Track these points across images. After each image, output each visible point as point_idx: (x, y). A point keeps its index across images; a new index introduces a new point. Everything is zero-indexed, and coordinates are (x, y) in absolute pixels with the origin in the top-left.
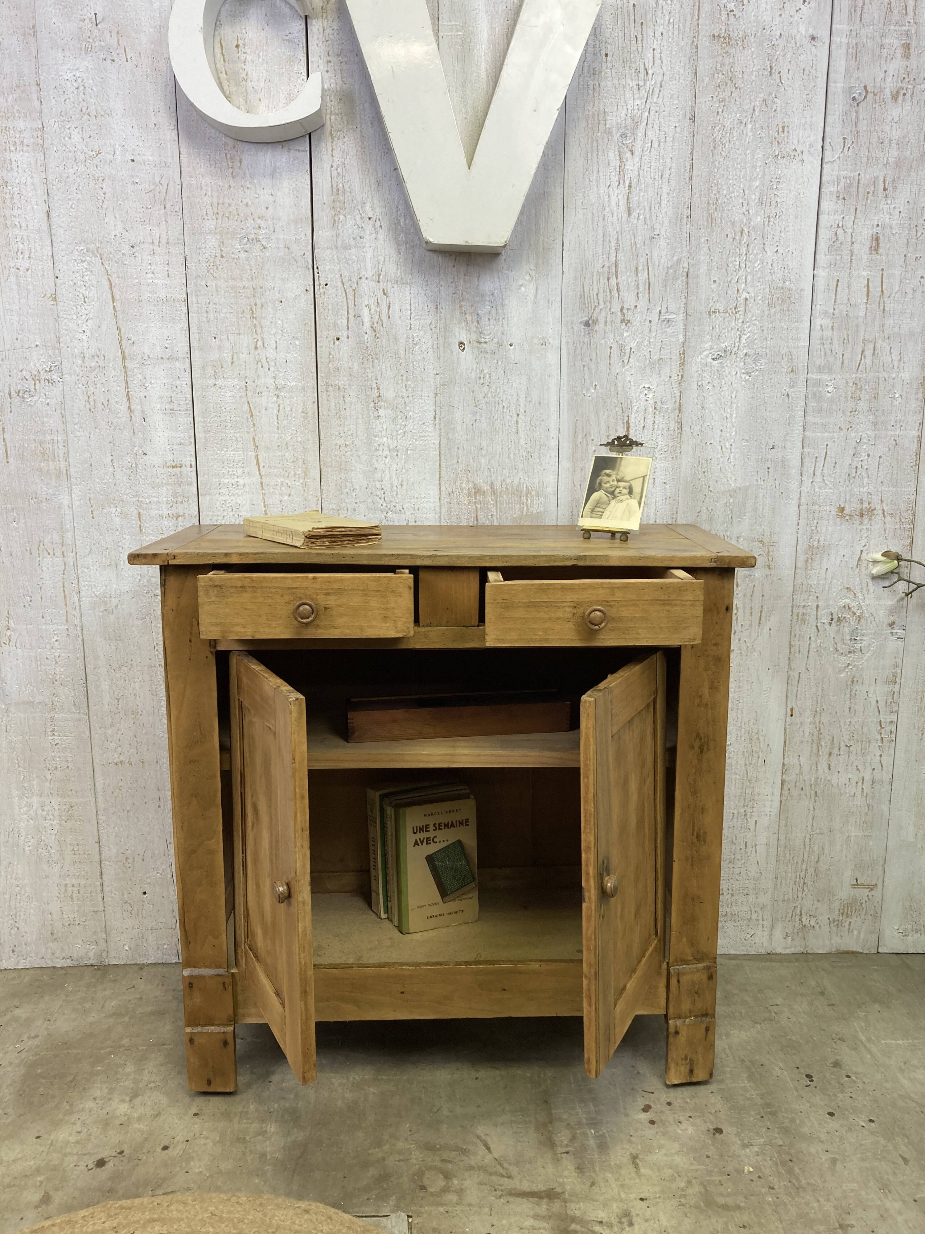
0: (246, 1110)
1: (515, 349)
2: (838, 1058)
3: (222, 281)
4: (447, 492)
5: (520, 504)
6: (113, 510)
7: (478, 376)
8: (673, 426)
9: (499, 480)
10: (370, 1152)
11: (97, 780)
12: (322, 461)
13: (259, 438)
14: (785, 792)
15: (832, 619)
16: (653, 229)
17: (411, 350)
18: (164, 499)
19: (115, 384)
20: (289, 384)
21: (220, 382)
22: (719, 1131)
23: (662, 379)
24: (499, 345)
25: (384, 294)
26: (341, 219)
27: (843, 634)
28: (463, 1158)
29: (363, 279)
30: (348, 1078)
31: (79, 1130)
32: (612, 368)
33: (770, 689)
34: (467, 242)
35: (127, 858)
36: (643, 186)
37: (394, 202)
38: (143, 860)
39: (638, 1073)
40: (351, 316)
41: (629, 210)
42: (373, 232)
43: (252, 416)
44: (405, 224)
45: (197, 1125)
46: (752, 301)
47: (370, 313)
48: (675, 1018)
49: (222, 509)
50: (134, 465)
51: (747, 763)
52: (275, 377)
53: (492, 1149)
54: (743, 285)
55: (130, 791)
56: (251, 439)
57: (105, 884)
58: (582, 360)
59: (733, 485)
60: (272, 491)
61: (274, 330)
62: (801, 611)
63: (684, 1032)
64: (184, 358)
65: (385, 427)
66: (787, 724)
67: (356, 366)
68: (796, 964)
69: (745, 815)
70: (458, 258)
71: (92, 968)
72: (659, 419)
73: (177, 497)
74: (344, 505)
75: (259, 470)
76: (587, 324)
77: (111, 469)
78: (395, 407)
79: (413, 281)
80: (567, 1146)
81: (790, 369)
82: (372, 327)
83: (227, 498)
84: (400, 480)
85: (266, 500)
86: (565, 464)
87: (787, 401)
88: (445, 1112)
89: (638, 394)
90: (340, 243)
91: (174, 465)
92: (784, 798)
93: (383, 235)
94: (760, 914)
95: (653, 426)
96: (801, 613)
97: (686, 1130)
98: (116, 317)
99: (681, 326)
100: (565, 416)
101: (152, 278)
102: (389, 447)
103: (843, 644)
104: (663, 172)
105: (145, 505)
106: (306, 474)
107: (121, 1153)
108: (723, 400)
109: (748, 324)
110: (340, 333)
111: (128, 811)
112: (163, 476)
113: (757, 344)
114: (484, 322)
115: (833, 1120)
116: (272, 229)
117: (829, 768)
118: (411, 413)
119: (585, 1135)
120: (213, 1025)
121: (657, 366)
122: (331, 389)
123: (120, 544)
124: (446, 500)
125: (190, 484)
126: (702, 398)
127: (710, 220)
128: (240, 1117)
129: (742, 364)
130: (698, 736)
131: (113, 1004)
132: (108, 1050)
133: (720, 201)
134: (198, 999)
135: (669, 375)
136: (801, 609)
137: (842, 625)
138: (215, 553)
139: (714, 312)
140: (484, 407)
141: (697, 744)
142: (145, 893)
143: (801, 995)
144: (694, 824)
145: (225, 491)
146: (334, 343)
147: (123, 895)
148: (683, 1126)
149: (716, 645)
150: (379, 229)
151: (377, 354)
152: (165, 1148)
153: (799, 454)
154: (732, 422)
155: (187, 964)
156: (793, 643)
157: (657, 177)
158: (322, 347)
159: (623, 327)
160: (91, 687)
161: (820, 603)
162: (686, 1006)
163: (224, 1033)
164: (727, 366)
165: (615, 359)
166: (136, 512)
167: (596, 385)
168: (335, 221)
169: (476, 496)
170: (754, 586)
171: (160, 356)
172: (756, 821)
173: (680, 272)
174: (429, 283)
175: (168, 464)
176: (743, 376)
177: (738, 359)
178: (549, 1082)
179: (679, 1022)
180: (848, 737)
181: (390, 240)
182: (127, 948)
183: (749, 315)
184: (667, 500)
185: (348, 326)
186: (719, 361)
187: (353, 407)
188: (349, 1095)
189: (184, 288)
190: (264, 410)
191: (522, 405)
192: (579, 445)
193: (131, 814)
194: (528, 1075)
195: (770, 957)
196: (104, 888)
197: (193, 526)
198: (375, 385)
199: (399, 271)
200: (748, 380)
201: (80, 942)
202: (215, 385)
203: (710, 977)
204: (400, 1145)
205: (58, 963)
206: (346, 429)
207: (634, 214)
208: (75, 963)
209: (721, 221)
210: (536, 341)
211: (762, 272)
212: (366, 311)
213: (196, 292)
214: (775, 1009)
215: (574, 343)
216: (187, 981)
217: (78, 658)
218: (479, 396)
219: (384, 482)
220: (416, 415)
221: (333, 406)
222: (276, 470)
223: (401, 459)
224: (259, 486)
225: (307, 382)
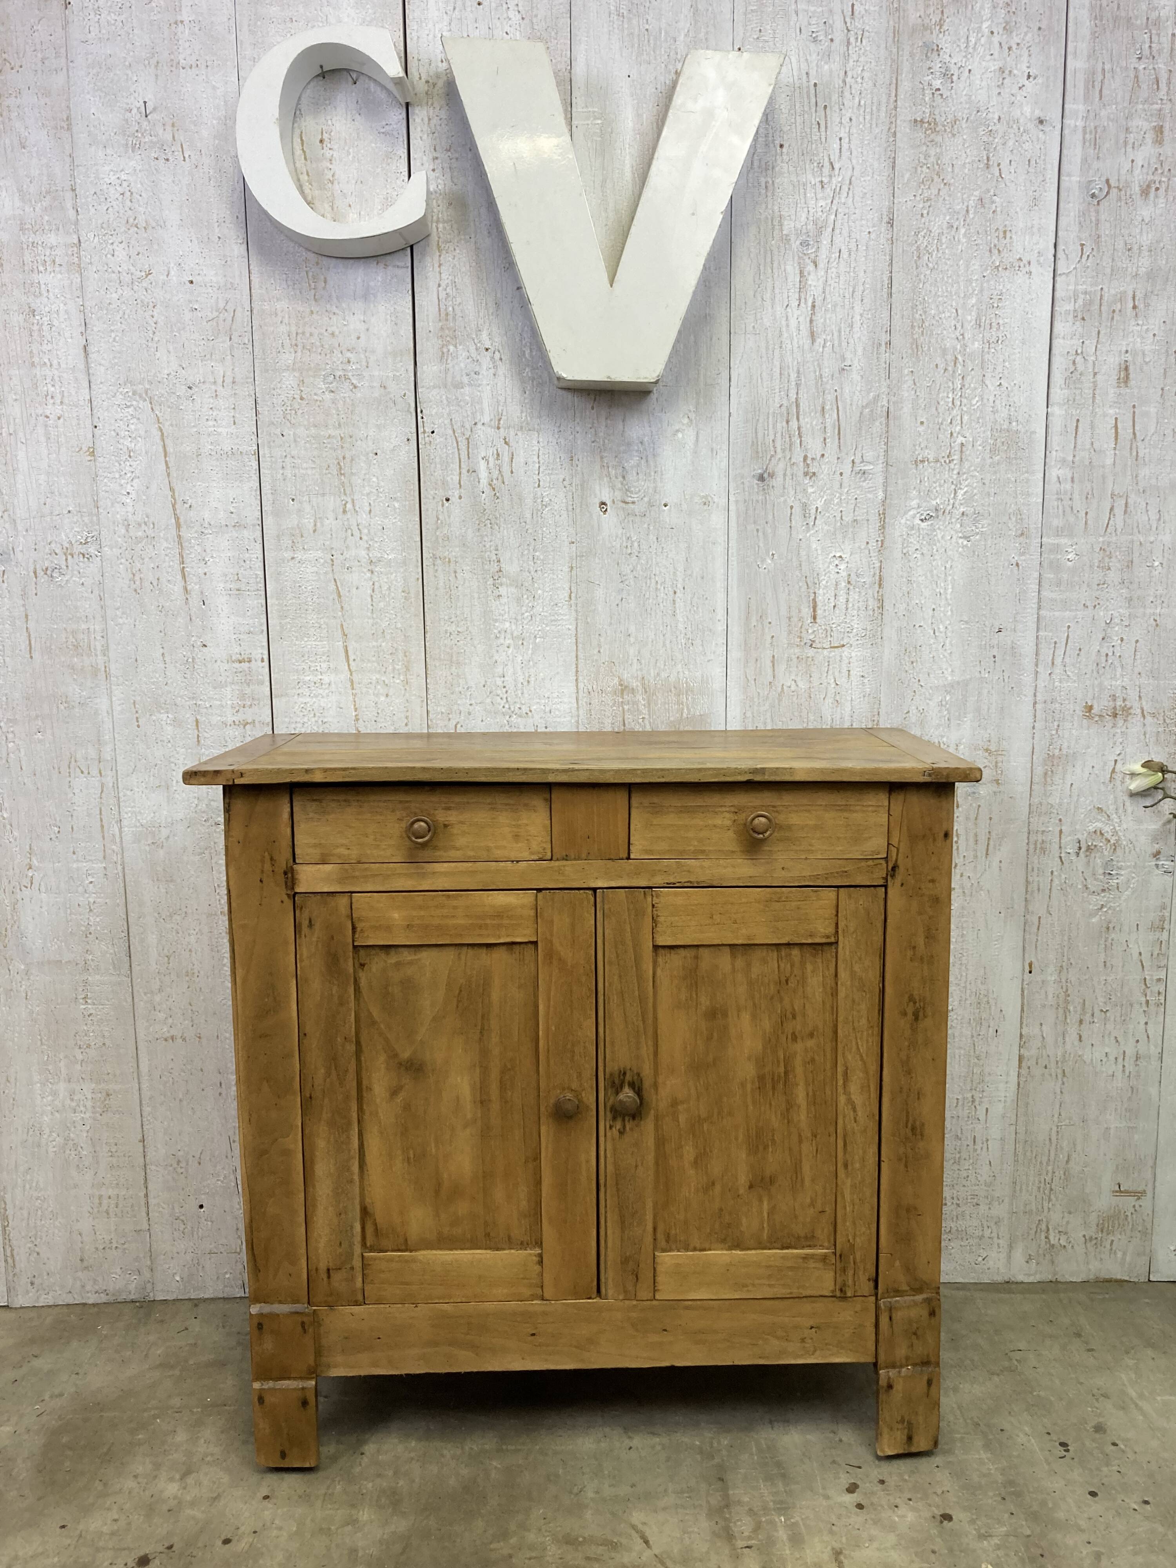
0: (330, 1491)
1: (670, 510)
2: (1101, 1420)
3: (302, 428)
4: (585, 690)
5: (678, 704)
6: (164, 716)
7: (625, 544)
8: (872, 604)
9: (652, 675)
10: (492, 1546)
11: (140, 1061)
12: (428, 652)
13: (349, 624)
14: (1024, 1072)
15: (1080, 848)
16: (843, 359)
17: (539, 513)
18: (229, 702)
19: (167, 558)
20: (386, 556)
21: (299, 555)
22: (947, 1517)
23: (857, 545)
24: (651, 505)
25: (506, 443)
26: (451, 350)
27: (1094, 867)
28: (613, 1555)
29: (479, 426)
30: (462, 1448)
31: (116, 1517)
32: (794, 532)
33: (1002, 937)
34: (609, 377)
35: (179, 1162)
36: (830, 306)
37: (517, 329)
38: (200, 1163)
39: (841, 1441)
40: (464, 471)
41: (813, 336)
42: (491, 366)
43: (340, 596)
44: (531, 356)
45: (268, 1511)
46: (970, 447)
47: (488, 468)
48: (887, 1367)
49: (302, 714)
50: (190, 660)
51: (975, 1034)
53: (651, 1542)
54: (959, 428)
55: (183, 1074)
56: (339, 627)
57: (151, 1195)
58: (755, 523)
59: (950, 678)
60: (364, 690)
61: (367, 490)
62: (1040, 838)
63: (898, 1387)
64: (254, 525)
65: (507, 610)
66: (1025, 983)
67: (470, 531)
68: (1044, 1296)
69: (973, 1102)
70: (597, 397)
71: (132, 1305)
72: (854, 596)
73: (245, 700)
74: (455, 707)
75: (349, 665)
76: (761, 478)
77: (163, 666)
78: (520, 585)
79: (542, 426)
80: (749, 1538)
81: (1019, 532)
82: (490, 485)
83: (308, 700)
84: (527, 675)
85: (357, 702)
86: (735, 654)
87: (1016, 572)
88: (591, 1494)
89: (826, 565)
90: (449, 380)
91: (241, 659)
92: (1022, 1079)
93: (503, 369)
94: (995, 1231)
95: (847, 605)
96: (1040, 841)
97: (904, 1516)
98: (169, 475)
99: (881, 480)
100: (734, 593)
101: (214, 426)
102: (512, 634)
103: (1095, 879)
104: (854, 288)
105: (205, 710)
106: (408, 669)
107: (170, 1547)
108: (935, 572)
109: (965, 476)
110: (450, 493)
111: (181, 1100)
112: (227, 674)
113: (977, 501)
114: (631, 476)
115: (1096, 1502)
116: (364, 364)
117: (1080, 1040)
118: (540, 592)
119: (772, 1522)
120: (289, 1378)
121: (851, 530)
122: (439, 562)
123: (172, 760)
124: (585, 700)
125: (261, 683)
126: (909, 570)
127: (914, 346)
128: (324, 1500)
129: (959, 526)
130: (911, 999)
131: (158, 1352)
132: (152, 1413)
133: (927, 324)
134: (268, 1344)
135: (866, 540)
136: (1039, 835)
137: (1093, 855)
138: (293, 769)
139: (922, 461)
140: (632, 583)
141: (910, 1010)
142: (201, 1207)
143: (1051, 1336)
144: (908, 1113)
145: (307, 692)
146: (443, 505)
147: (173, 1208)
148: (900, 1512)
149: (933, 881)
150: (499, 363)
151: (496, 518)
152: (227, 1541)
153: (1034, 639)
154: (947, 599)
155: (256, 1298)
156: (1030, 879)
157: (847, 295)
158: (427, 510)
159: (807, 482)
160: (134, 941)
161: (1063, 828)
162: (901, 1352)
163: (303, 1389)
164: (939, 528)
165: (797, 520)
166: (192, 720)
167: (773, 555)
168: (443, 353)
169: (622, 694)
170: (979, 806)
171: (224, 523)
172: (987, 1109)
173: (879, 412)
174: (562, 428)
175: (234, 658)
176: (960, 541)
177: (953, 520)
178: (724, 1452)
179: (892, 1373)
180: (1103, 1000)
181: (512, 376)
182: (178, 1278)
183: (966, 465)
184: (866, 698)
185: (460, 483)
186: (929, 523)
187: (467, 584)
188: (465, 1471)
189: (254, 437)
190: (355, 589)
191: (680, 580)
192: (753, 630)
193: (185, 1103)
194: (698, 1443)
195: (1008, 1286)
196: (150, 1201)
197: (265, 735)
198: (494, 557)
199: (524, 415)
200: (966, 546)
201: (118, 1271)
202: (293, 558)
203: (932, 1313)
204: (531, 1537)
205: (89, 1298)
206: (458, 613)
207: (820, 341)
208: (111, 1299)
209: (929, 347)
210: (697, 499)
211: (981, 412)
212: (482, 465)
213: (269, 442)
214: (1017, 1355)
215: (745, 501)
216: (255, 1321)
217: (118, 905)
218: (626, 569)
219: (506, 678)
220: (546, 594)
221: (441, 584)
222: (369, 665)
223: (528, 649)
224: (349, 685)
225: (408, 553)
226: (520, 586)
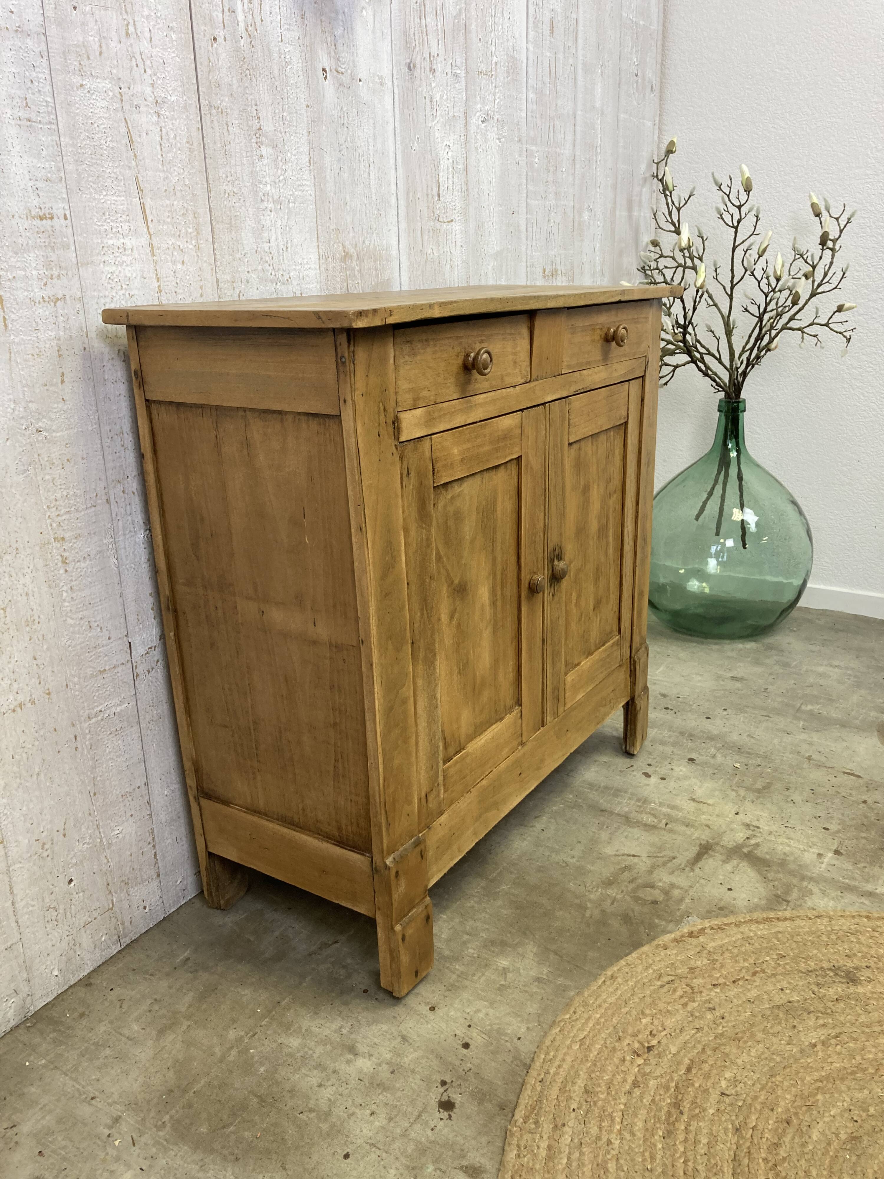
1: (362, 86)
4: (324, 257)
5: (376, 270)
7: (339, 114)
9: (361, 242)
12: (212, 214)
13: (143, 177)
20: (169, 98)
21: (87, 82)
22: (692, 760)
23: (456, 137)
24: (353, 78)
28: (636, 871)
32: (426, 121)
38: (64, 836)
40: (226, 10)
43: (132, 141)
46: (499, 66)
49: (110, 286)
52: (153, 85)
54: (494, 48)
56: (134, 179)
58: (408, 108)
60: (163, 257)
64: (37, 33)
67: (235, 81)
72: (456, 180)
73: (51, 269)
75: (147, 226)
76: (409, 67)
81: (519, 139)
82: (247, 30)
83: (114, 268)
84: (285, 240)
85: (159, 271)
86: (402, 225)
87: (518, 169)
89: (442, 152)
91: (42, 214)
95: (453, 186)
97: (681, 770)
99: (464, 83)
100: (400, 170)
107: (444, 1083)
108: (488, 164)
109: (497, 90)
110: (217, 32)
112: (27, 234)
113: (502, 111)
114: (340, 46)
118: (289, 155)
121: (453, 123)
124: (324, 266)
125: (64, 247)
126: (478, 161)
129: (496, 129)
134: (403, 887)
135: (459, 134)
139: (481, 73)
140: (346, 153)
142: (71, 881)
145: (111, 259)
146: (212, 45)
147: (43, 900)
148: (677, 770)
152: (466, 1045)
153: (525, 220)
155: (390, 852)
158: (200, 48)
159: (431, 76)
164: (488, 130)
165: (428, 111)
167: (418, 138)
169: (345, 260)
175: (33, 213)
177: (494, 124)
183: (498, 80)
185: (223, 23)
186: (484, 124)
187: (237, 140)
191: (372, 154)
192: (411, 204)
198: (255, 113)
202: (82, 86)
206: (232, 171)
210: (376, 78)
212: (239, 5)
215: (402, 87)
216: (395, 871)
218: (342, 139)
219: (270, 245)
220: (294, 157)
221: (218, 138)
222: (166, 227)
223: (284, 214)
224: (148, 250)
225: (188, 97)
226: (275, 147)
